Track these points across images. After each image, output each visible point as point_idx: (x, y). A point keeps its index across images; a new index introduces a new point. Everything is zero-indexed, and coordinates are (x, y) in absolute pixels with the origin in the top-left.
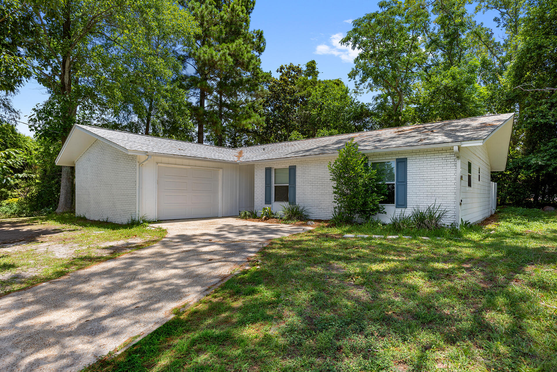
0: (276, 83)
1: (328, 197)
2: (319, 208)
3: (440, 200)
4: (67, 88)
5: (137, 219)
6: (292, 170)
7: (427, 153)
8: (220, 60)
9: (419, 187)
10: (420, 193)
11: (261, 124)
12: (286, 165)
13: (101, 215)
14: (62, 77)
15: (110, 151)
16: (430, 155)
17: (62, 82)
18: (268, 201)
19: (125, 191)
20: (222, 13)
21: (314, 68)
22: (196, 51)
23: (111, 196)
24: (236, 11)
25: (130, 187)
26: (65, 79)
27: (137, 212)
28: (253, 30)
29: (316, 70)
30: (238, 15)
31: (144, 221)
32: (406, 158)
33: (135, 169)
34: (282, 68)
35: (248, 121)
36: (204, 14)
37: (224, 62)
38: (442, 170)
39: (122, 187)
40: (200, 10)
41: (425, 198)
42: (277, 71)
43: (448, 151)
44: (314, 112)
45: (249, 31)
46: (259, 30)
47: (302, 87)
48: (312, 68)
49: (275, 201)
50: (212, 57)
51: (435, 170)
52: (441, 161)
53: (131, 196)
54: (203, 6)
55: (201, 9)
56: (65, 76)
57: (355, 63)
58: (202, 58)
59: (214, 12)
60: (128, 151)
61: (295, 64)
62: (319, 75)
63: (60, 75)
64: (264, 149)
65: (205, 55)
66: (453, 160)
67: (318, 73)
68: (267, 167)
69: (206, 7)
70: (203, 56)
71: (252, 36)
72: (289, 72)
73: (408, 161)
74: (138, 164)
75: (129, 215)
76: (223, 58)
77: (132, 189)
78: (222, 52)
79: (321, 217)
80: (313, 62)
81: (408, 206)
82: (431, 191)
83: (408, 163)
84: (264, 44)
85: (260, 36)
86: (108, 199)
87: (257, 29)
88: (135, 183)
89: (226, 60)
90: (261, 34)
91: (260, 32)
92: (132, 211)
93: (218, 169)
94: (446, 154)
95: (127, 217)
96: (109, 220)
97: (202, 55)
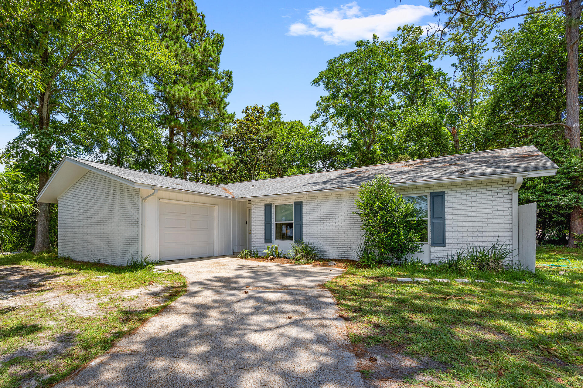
0: (242, 123)
1: (343, 235)
2: (332, 246)
3: (490, 238)
4: (45, 122)
5: (140, 260)
6: (298, 206)
7: (471, 186)
8: (195, 98)
9: (461, 223)
10: (462, 230)
11: (231, 163)
12: (290, 201)
13: (91, 256)
14: (40, 110)
15: (103, 186)
16: (475, 188)
17: (39, 116)
18: (268, 239)
19: (123, 229)
20: (196, 52)
21: (277, 110)
22: (171, 90)
23: (104, 235)
24: (208, 51)
25: (131, 225)
26: (44, 112)
27: (140, 253)
28: (222, 71)
29: (279, 112)
30: (210, 55)
31: (148, 263)
32: (444, 192)
33: (137, 205)
34: (247, 109)
35: (220, 160)
36: (178, 52)
37: (198, 101)
38: (492, 204)
39: (119, 225)
40: (174, 48)
41: (469, 235)
42: (243, 112)
43: (499, 183)
44: (280, 152)
45: (219, 72)
46: (229, 70)
47: (268, 127)
48: (275, 109)
49: (276, 239)
50: (187, 95)
51: (482, 205)
52: (491, 194)
53: (131, 235)
54: (178, 45)
55: (176, 47)
56: (43, 110)
57: (317, 106)
58: (177, 96)
59: (188, 51)
60: (135, 184)
61: (260, 106)
62: (282, 116)
63: (38, 109)
64: (253, 185)
65: (181, 93)
66: (507, 193)
67: (281, 114)
68: (266, 203)
69: (181, 46)
70: (179, 94)
71: (221, 76)
72: (254, 113)
73: (446, 195)
74: (140, 199)
75: (129, 256)
76: (198, 96)
77: (133, 227)
78: (197, 90)
79: (335, 256)
80: (277, 104)
81: (446, 245)
82: (478, 228)
83: (446, 197)
84: (232, 85)
85: (229, 76)
86: (101, 238)
87: (226, 70)
88: (137, 220)
89: (201, 99)
90: (231, 74)
91: (230, 71)
92: (133, 252)
93: (213, 206)
94: (497, 186)
95: (127, 258)
96: (102, 262)
97: (177, 94)
